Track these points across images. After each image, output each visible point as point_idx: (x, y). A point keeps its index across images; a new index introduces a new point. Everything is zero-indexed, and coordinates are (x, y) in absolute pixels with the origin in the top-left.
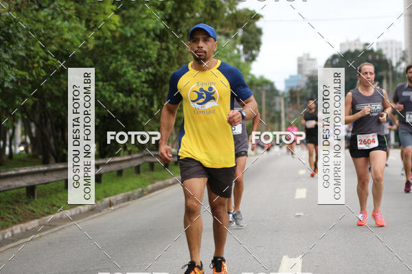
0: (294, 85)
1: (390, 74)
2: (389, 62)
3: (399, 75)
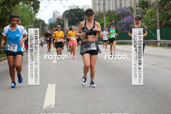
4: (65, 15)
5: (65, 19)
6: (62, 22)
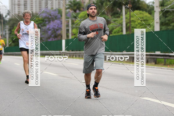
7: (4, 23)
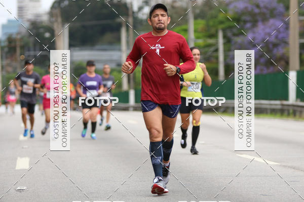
0: (13, 31)
1: (131, 20)
2: (129, 6)
3: (141, 21)
4: (57, 11)
5: (60, 26)
6: (47, 35)
7: (135, 27)
